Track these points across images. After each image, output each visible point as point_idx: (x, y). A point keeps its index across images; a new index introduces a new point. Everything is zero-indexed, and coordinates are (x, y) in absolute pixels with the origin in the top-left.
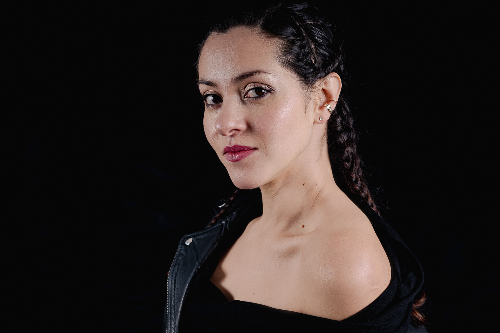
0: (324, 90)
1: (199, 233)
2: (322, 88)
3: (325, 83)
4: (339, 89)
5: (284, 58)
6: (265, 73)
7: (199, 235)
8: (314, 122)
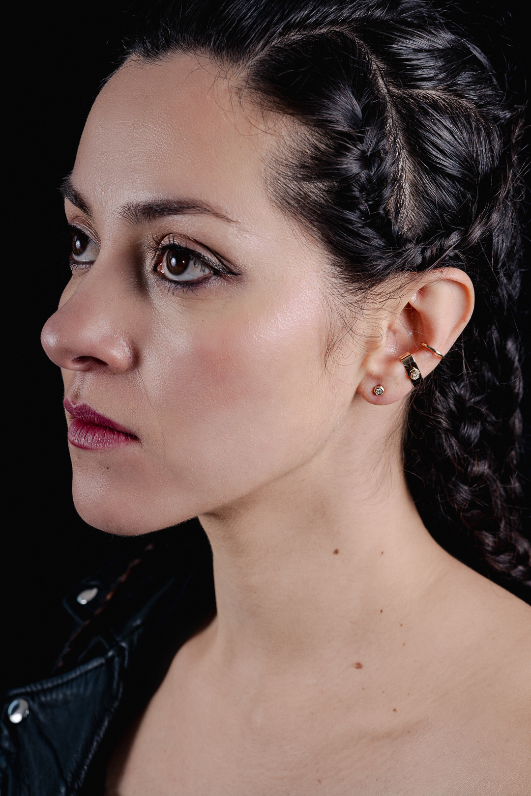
0: (411, 313)
1: (45, 686)
2: (409, 305)
3: (423, 292)
4: (463, 318)
5: (293, 185)
6: (217, 215)
7: (44, 692)
8: (358, 394)
